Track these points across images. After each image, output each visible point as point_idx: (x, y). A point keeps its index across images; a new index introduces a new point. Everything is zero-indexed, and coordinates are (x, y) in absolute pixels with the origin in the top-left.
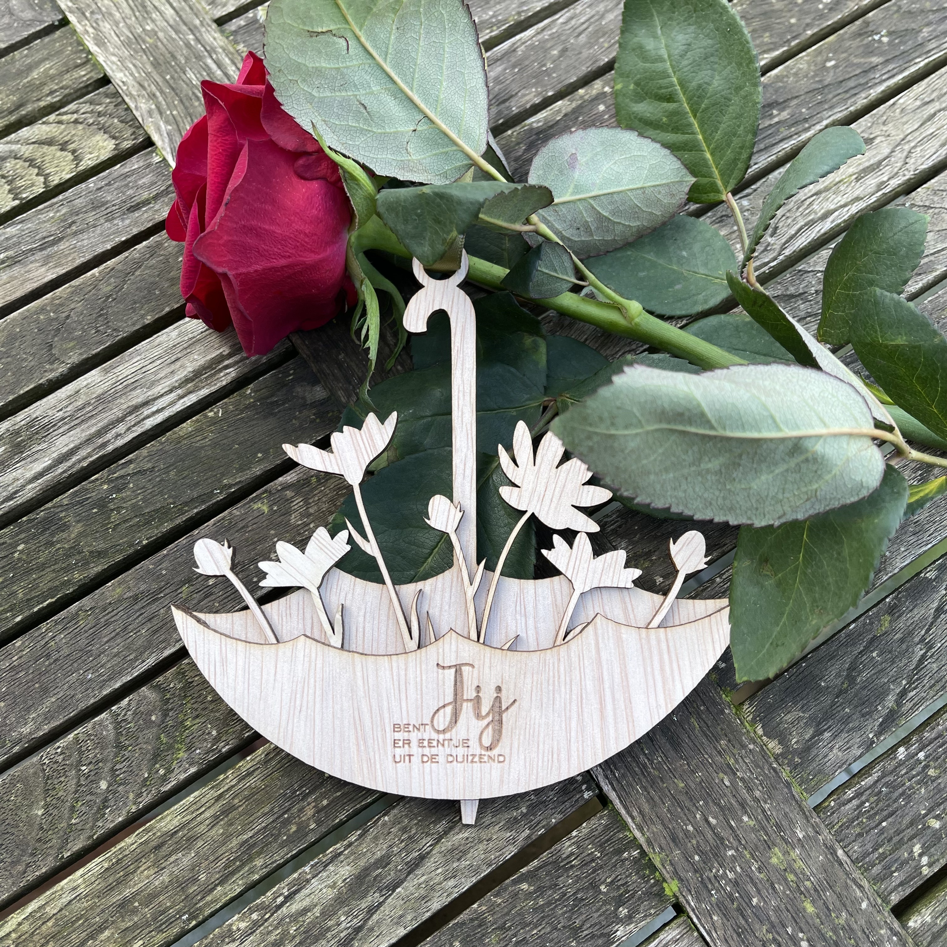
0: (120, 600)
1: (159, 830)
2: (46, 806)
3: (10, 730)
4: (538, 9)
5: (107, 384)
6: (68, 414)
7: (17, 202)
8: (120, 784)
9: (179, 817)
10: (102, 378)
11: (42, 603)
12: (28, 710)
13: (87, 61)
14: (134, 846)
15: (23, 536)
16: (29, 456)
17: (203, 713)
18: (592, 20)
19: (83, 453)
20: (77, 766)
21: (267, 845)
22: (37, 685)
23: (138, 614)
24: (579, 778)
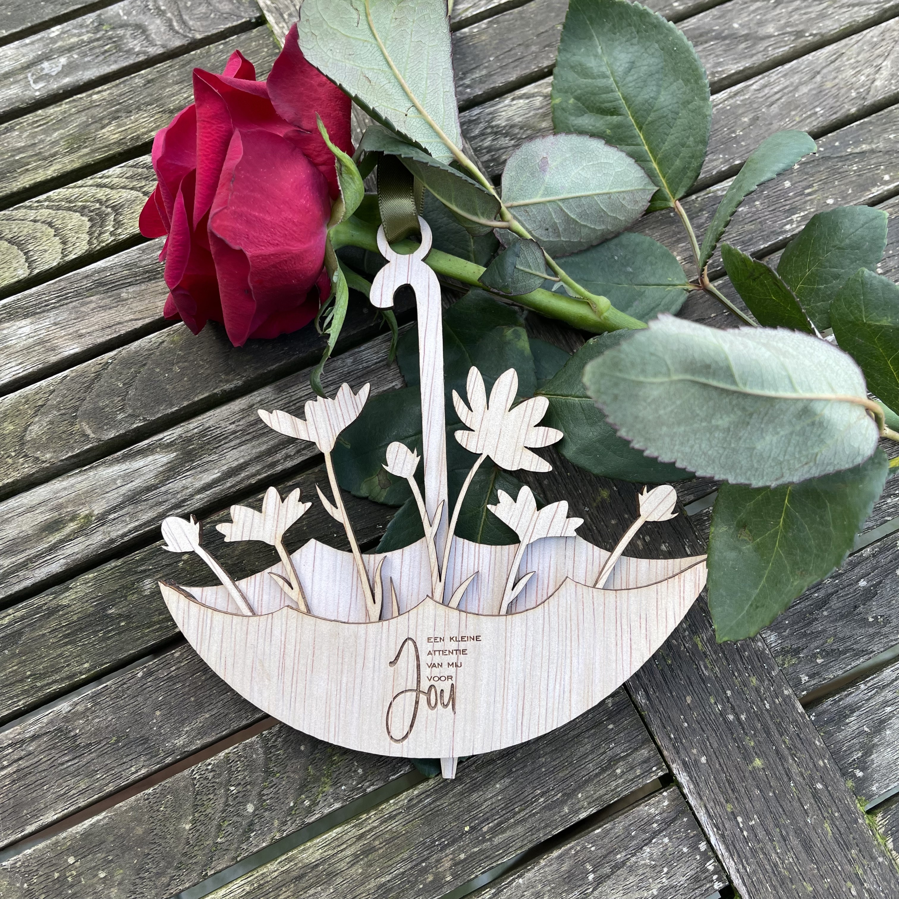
1: (300, 861)
2: (194, 822)
3: (164, 740)
4: (733, 71)
6: (240, 428)
8: (266, 810)
9: (320, 851)
10: (276, 396)
12: (182, 722)
14: (276, 874)
16: (199, 465)
18: (786, 91)
19: (252, 470)
20: (226, 785)
21: (403, 891)
22: (192, 699)
24: (711, 868)
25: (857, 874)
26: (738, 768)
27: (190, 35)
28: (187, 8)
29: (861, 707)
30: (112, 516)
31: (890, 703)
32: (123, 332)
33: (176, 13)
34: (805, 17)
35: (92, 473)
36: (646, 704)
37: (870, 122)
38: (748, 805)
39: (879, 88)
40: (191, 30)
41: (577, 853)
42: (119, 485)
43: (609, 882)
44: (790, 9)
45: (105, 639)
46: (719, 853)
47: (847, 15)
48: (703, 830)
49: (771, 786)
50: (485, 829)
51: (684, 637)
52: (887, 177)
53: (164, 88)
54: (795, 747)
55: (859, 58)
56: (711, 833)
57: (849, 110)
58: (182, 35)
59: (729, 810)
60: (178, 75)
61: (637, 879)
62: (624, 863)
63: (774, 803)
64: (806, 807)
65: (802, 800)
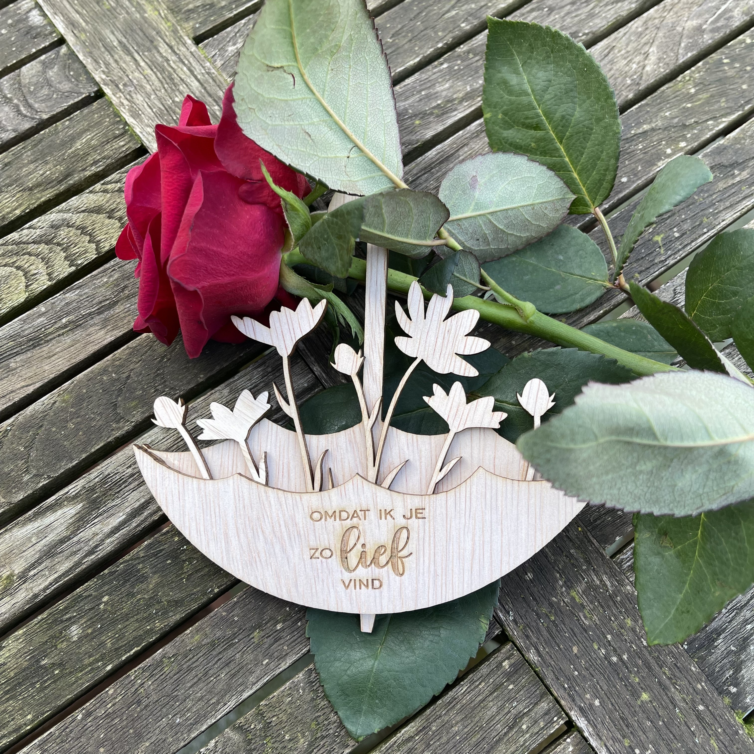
0: (199, 647)
5: (169, 441)
7: (73, 268)
11: (129, 652)
13: (126, 132)
15: (106, 588)
16: (105, 511)
22: (131, 731)
23: (216, 659)
26: (629, 705)
27: (38, 117)
28: (31, 93)
29: (725, 629)
30: (32, 573)
31: (750, 620)
32: (16, 399)
33: (22, 99)
34: (576, 19)
35: (7, 536)
36: (538, 661)
37: (647, 104)
38: (643, 737)
39: (649, 73)
40: (37, 112)
42: (35, 542)
44: (562, 14)
45: (43, 689)
47: (612, 12)
49: (659, 716)
51: (562, 593)
52: (669, 151)
53: (21, 168)
54: (675, 676)
55: (629, 49)
57: (627, 96)
58: (30, 118)
59: (627, 744)
60: (32, 155)
63: (664, 730)
64: (692, 729)
65: (688, 723)
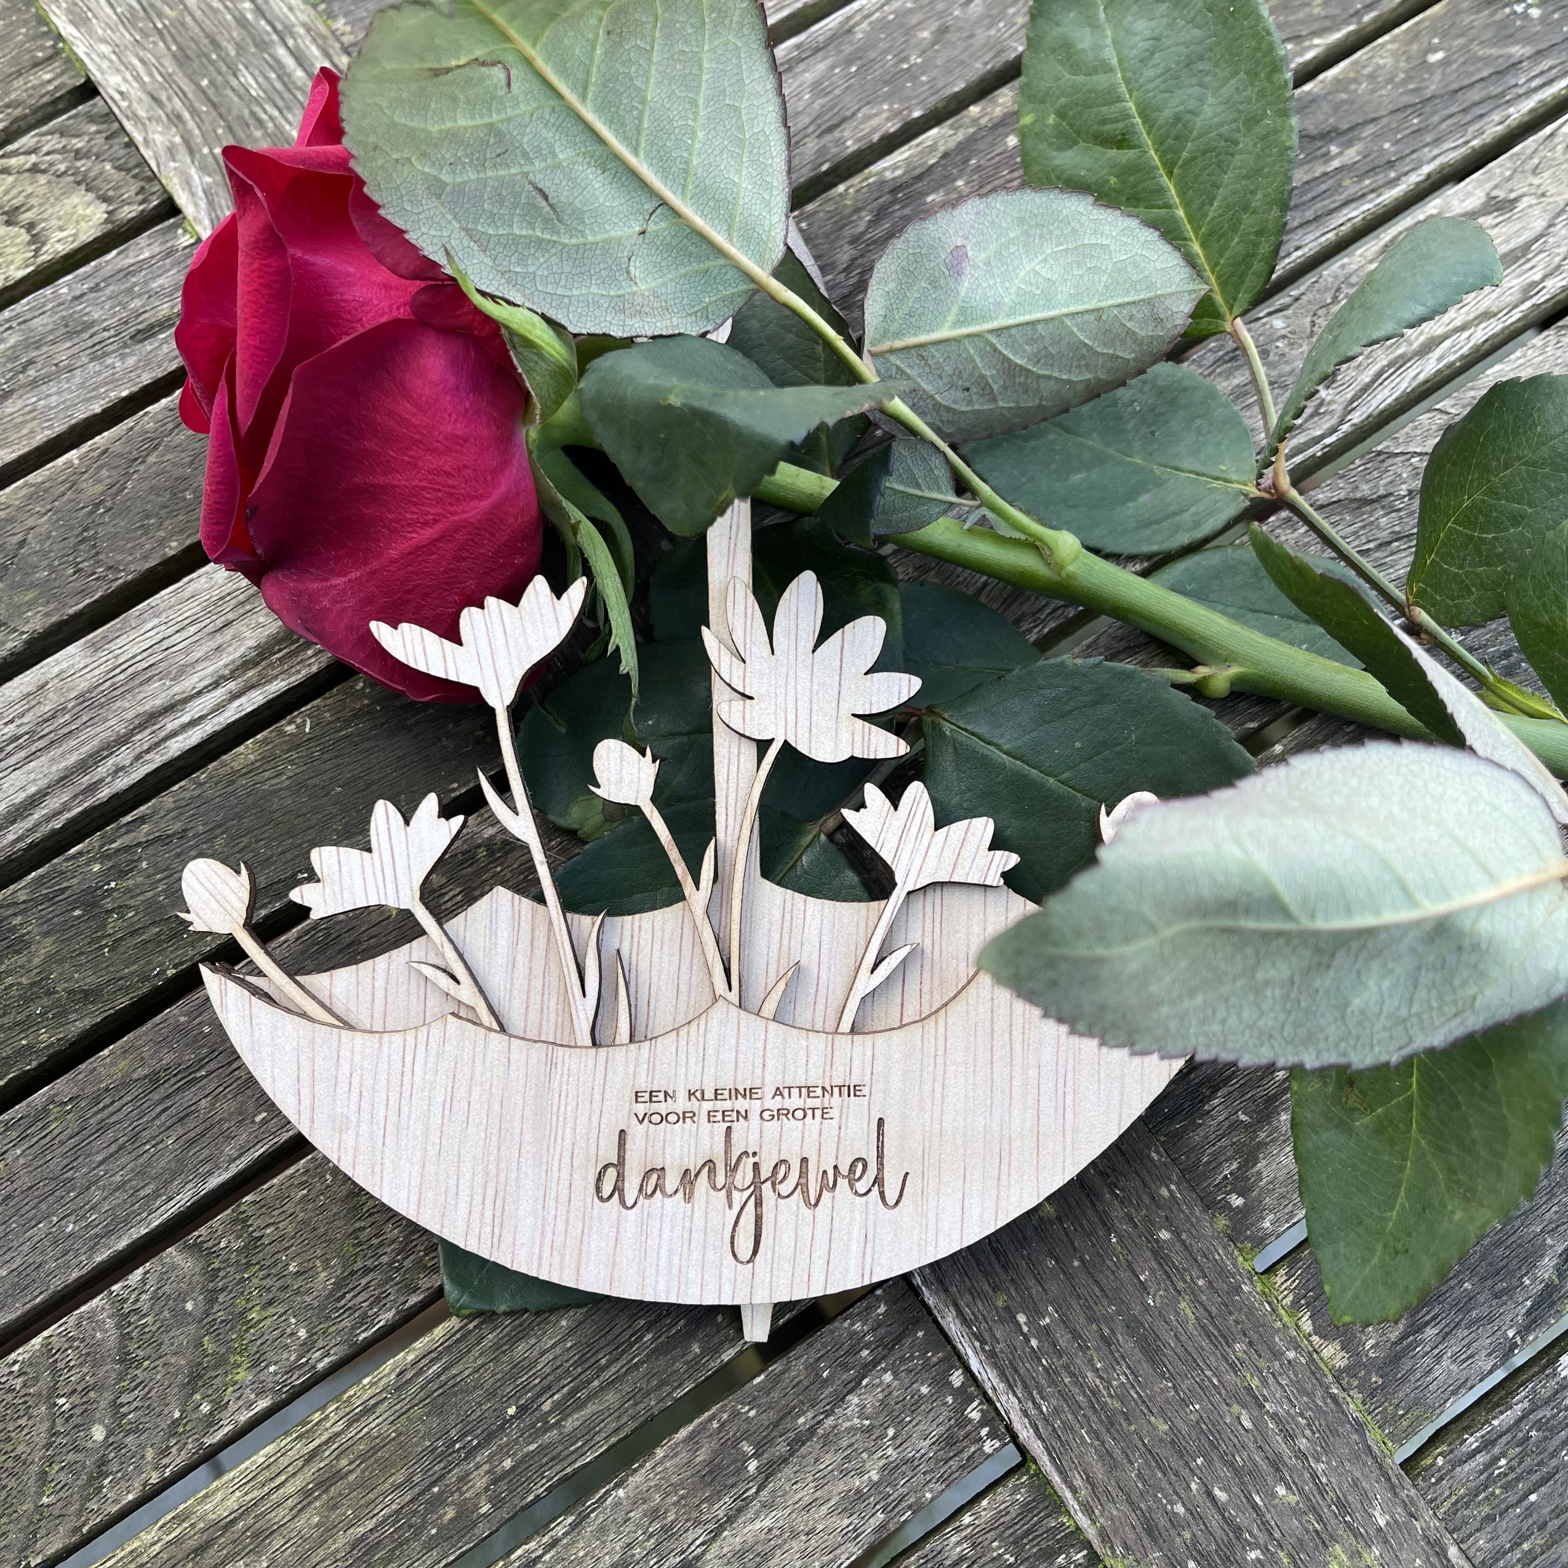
0: (125, 1084)
1: (201, 1519)
5: (97, 672)
6: (24, 729)
8: (129, 1433)
9: (238, 1494)
10: (89, 660)
13: (56, 54)
14: (157, 1548)
17: (282, 1296)
19: (53, 803)
20: (49, 1397)
21: (401, 1545)
23: (159, 1109)
24: (975, 1416)
25: (1249, 1389)
38: (1036, 1291)
41: (723, 1425)
43: (788, 1471)
46: (988, 1386)
48: (954, 1348)
49: (1075, 1249)
50: (546, 1407)
54: (1114, 1170)
56: (970, 1352)
59: (1000, 1303)
61: (840, 1456)
62: (812, 1431)
63: (1083, 1278)
64: (1142, 1278)
65: (1135, 1265)
